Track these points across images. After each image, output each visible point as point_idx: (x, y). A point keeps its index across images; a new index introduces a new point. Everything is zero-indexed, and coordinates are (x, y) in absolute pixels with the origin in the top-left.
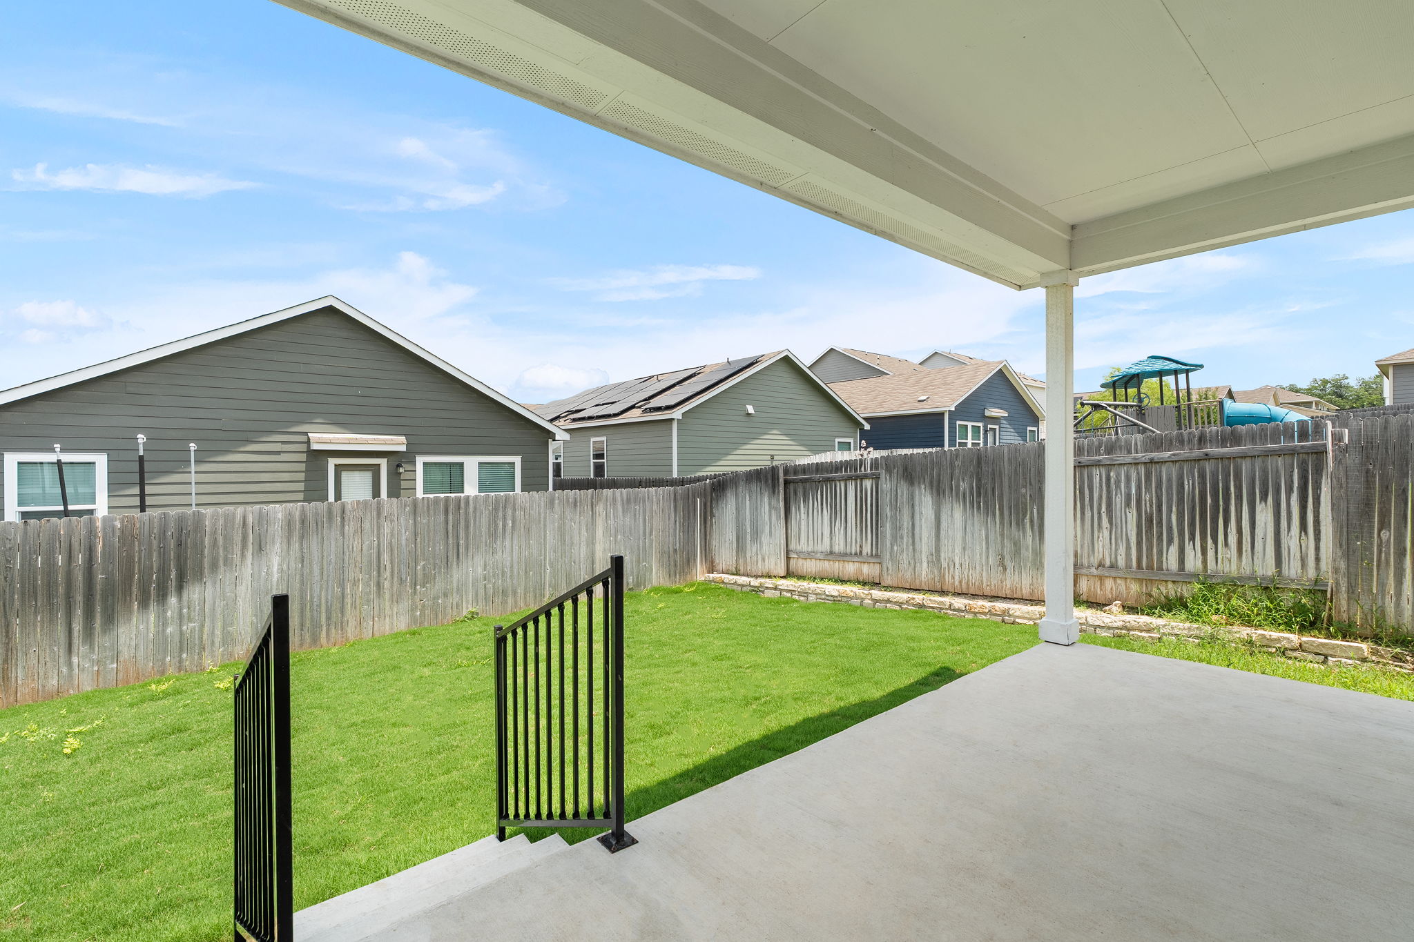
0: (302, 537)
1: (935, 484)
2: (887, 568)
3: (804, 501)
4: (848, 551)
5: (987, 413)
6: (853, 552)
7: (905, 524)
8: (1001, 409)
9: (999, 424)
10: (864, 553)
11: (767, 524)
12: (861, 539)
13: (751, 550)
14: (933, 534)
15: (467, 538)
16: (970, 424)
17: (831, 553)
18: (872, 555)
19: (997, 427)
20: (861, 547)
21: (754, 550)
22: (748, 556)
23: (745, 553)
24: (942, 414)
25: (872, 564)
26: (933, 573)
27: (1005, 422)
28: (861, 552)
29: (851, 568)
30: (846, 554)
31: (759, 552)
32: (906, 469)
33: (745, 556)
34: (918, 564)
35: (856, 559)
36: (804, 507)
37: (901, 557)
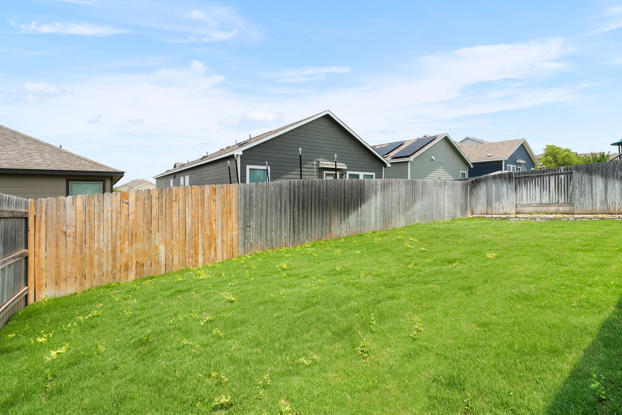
0: (384, 190)
1: (604, 174)
2: (577, 207)
3: (525, 185)
4: (551, 202)
5: (518, 161)
6: (554, 202)
7: (587, 190)
8: (522, 160)
9: (521, 166)
10: (560, 202)
11: (505, 194)
12: (558, 197)
13: (495, 205)
14: (604, 192)
15: (417, 195)
16: (511, 166)
17: (541, 204)
18: (565, 203)
19: (521, 167)
20: (558, 200)
21: (497, 204)
22: (494, 207)
23: (492, 206)
24: (501, 161)
25: (565, 207)
26: (603, 207)
27: (523, 165)
28: (558, 203)
29: (552, 209)
30: (550, 204)
31: (500, 205)
32: (587, 169)
33: (492, 207)
34: (595, 205)
35: (556, 205)
36: (525, 187)
37: (585, 202)
